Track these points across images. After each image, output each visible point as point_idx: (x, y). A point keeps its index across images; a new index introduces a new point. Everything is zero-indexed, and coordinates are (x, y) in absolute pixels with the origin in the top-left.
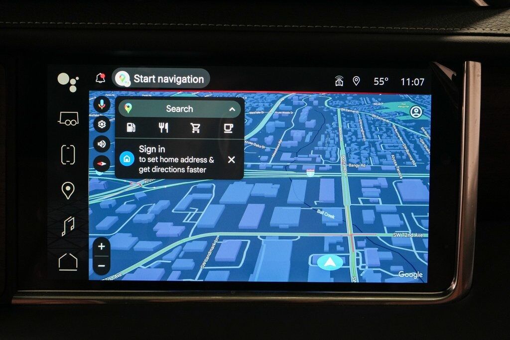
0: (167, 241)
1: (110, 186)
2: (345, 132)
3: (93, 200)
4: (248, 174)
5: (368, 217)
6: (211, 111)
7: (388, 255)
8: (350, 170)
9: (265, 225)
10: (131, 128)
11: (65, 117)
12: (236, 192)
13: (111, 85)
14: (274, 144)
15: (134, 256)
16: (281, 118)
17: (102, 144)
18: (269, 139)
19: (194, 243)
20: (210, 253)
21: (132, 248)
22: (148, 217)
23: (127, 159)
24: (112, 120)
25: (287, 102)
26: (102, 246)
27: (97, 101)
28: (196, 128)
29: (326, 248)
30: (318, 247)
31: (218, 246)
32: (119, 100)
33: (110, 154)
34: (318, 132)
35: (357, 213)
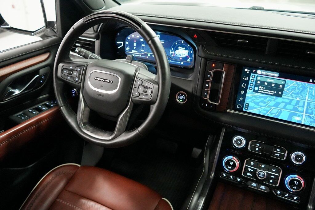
0: (261, 106)
1: (251, 93)
2: (309, 92)
3: (247, 95)
4: (283, 96)
5: (310, 111)
6: (278, 82)
7: (313, 120)
8: (308, 100)
9: (284, 108)
10: (259, 82)
11: (245, 78)
12: (279, 99)
13: (256, 73)
14: (291, 91)
15: (254, 108)
16: (294, 86)
17: (252, 85)
18: (290, 90)
19: (267, 108)
20: (270, 111)
21: (253, 106)
22: (258, 101)
23: (256, 88)
24: (255, 80)
25: (296, 83)
26: (247, 105)
27: (252, 76)
28: (273, 85)
29: (298, 115)
30: (296, 115)
31: (272, 110)
32: (257, 76)
33: (253, 87)
34: (302, 91)
35: (307, 110)
